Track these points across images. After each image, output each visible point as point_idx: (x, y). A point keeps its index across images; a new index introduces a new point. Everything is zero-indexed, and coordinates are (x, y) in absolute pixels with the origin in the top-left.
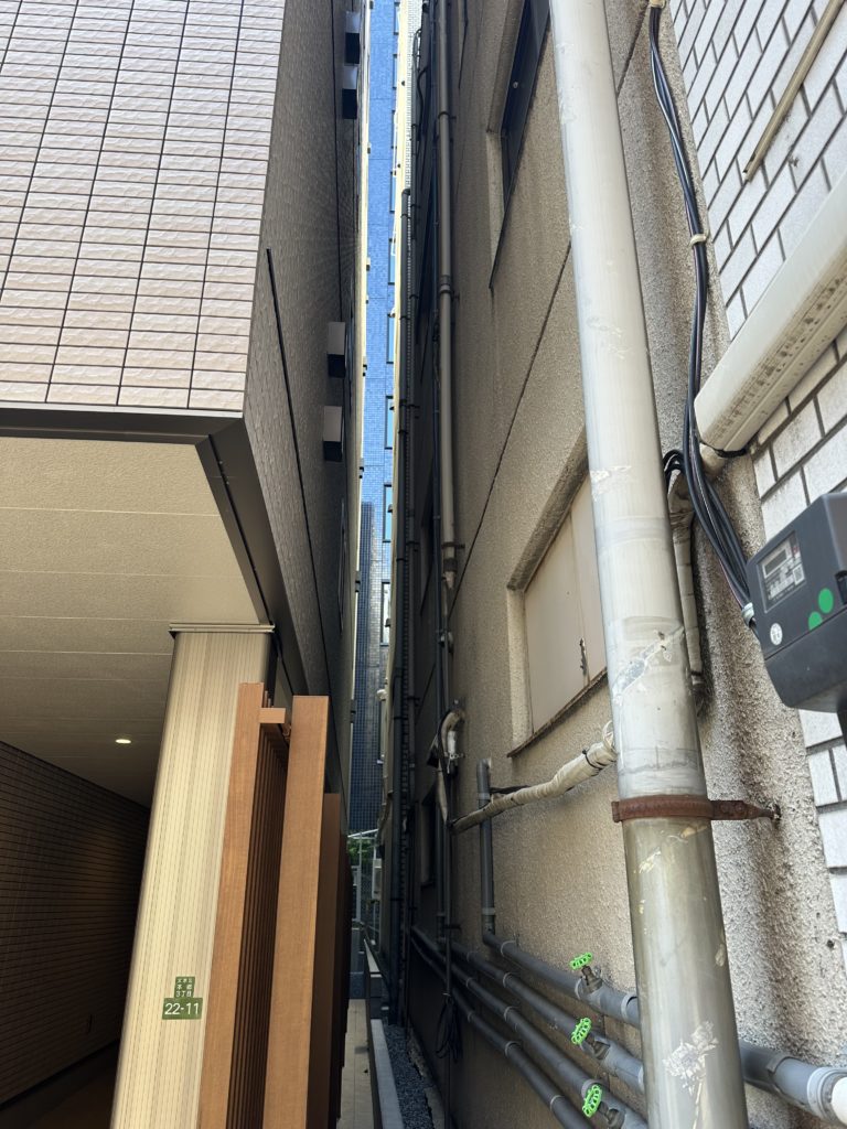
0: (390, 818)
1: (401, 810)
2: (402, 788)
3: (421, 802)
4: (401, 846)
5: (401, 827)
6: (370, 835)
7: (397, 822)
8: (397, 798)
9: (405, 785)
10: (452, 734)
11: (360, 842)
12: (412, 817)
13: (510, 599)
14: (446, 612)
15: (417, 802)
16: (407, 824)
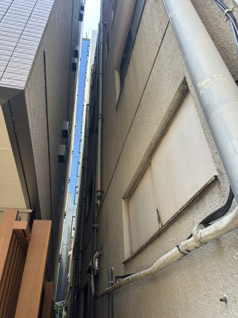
0: (70, 296)
1: (75, 293)
2: (75, 284)
3: (82, 289)
4: (74, 306)
5: (74, 299)
6: (62, 303)
7: (73, 297)
8: (73, 288)
9: (76, 283)
10: (97, 260)
11: (59, 305)
12: (78, 295)
13: (123, 203)
14: (96, 216)
15: (81, 289)
16: (76, 297)
